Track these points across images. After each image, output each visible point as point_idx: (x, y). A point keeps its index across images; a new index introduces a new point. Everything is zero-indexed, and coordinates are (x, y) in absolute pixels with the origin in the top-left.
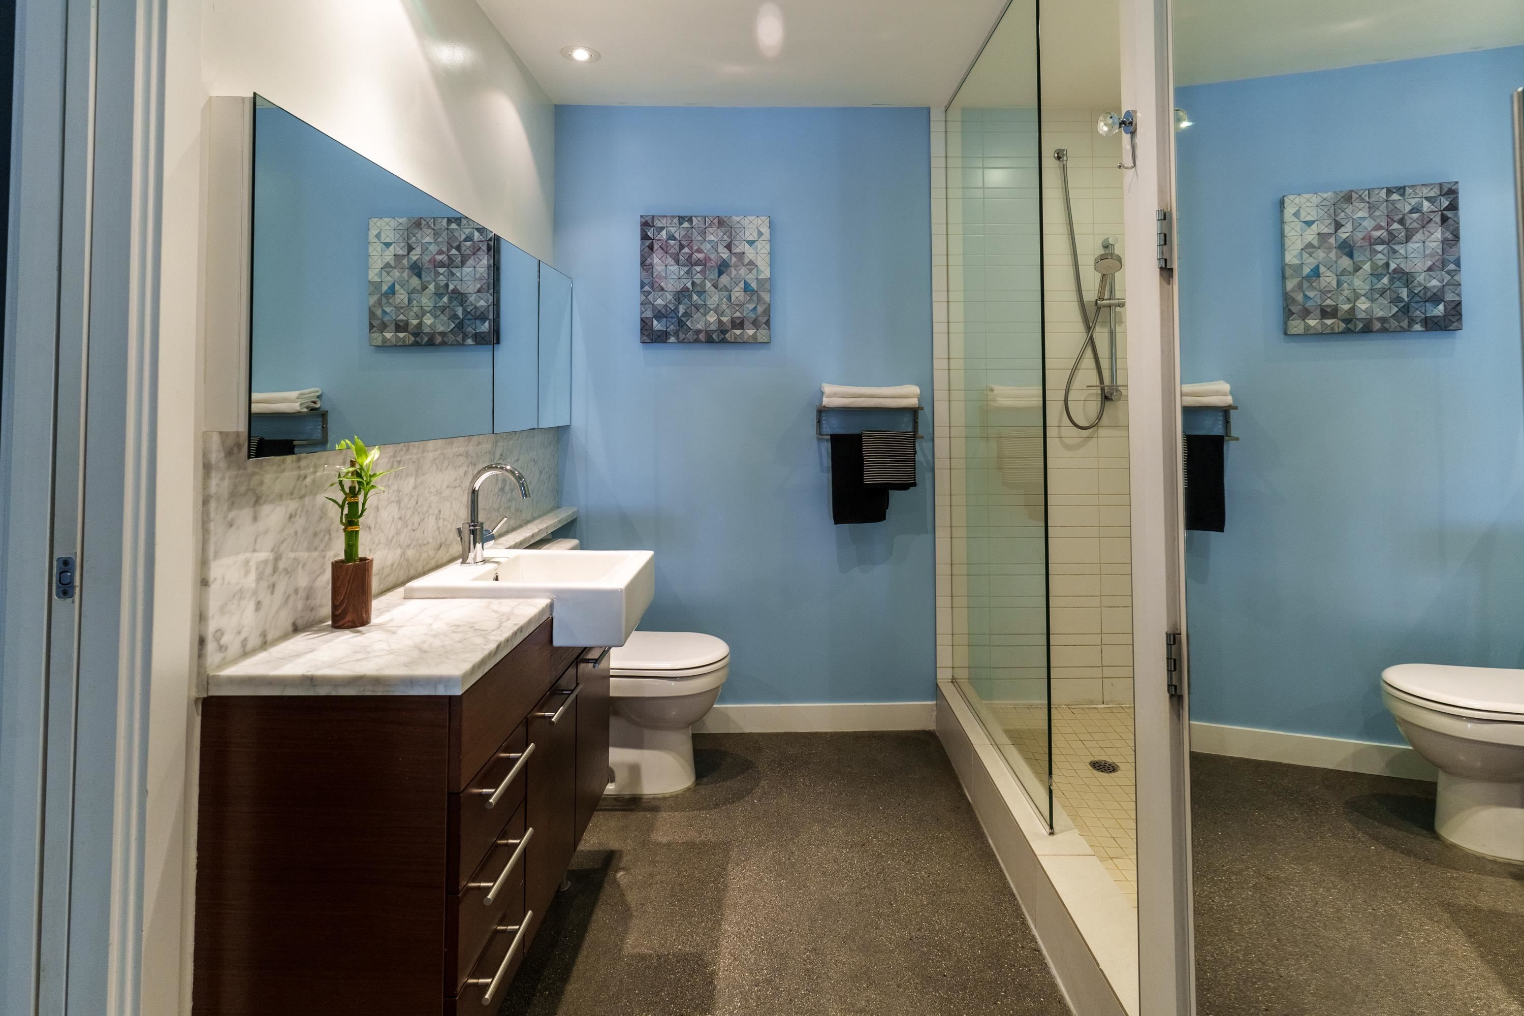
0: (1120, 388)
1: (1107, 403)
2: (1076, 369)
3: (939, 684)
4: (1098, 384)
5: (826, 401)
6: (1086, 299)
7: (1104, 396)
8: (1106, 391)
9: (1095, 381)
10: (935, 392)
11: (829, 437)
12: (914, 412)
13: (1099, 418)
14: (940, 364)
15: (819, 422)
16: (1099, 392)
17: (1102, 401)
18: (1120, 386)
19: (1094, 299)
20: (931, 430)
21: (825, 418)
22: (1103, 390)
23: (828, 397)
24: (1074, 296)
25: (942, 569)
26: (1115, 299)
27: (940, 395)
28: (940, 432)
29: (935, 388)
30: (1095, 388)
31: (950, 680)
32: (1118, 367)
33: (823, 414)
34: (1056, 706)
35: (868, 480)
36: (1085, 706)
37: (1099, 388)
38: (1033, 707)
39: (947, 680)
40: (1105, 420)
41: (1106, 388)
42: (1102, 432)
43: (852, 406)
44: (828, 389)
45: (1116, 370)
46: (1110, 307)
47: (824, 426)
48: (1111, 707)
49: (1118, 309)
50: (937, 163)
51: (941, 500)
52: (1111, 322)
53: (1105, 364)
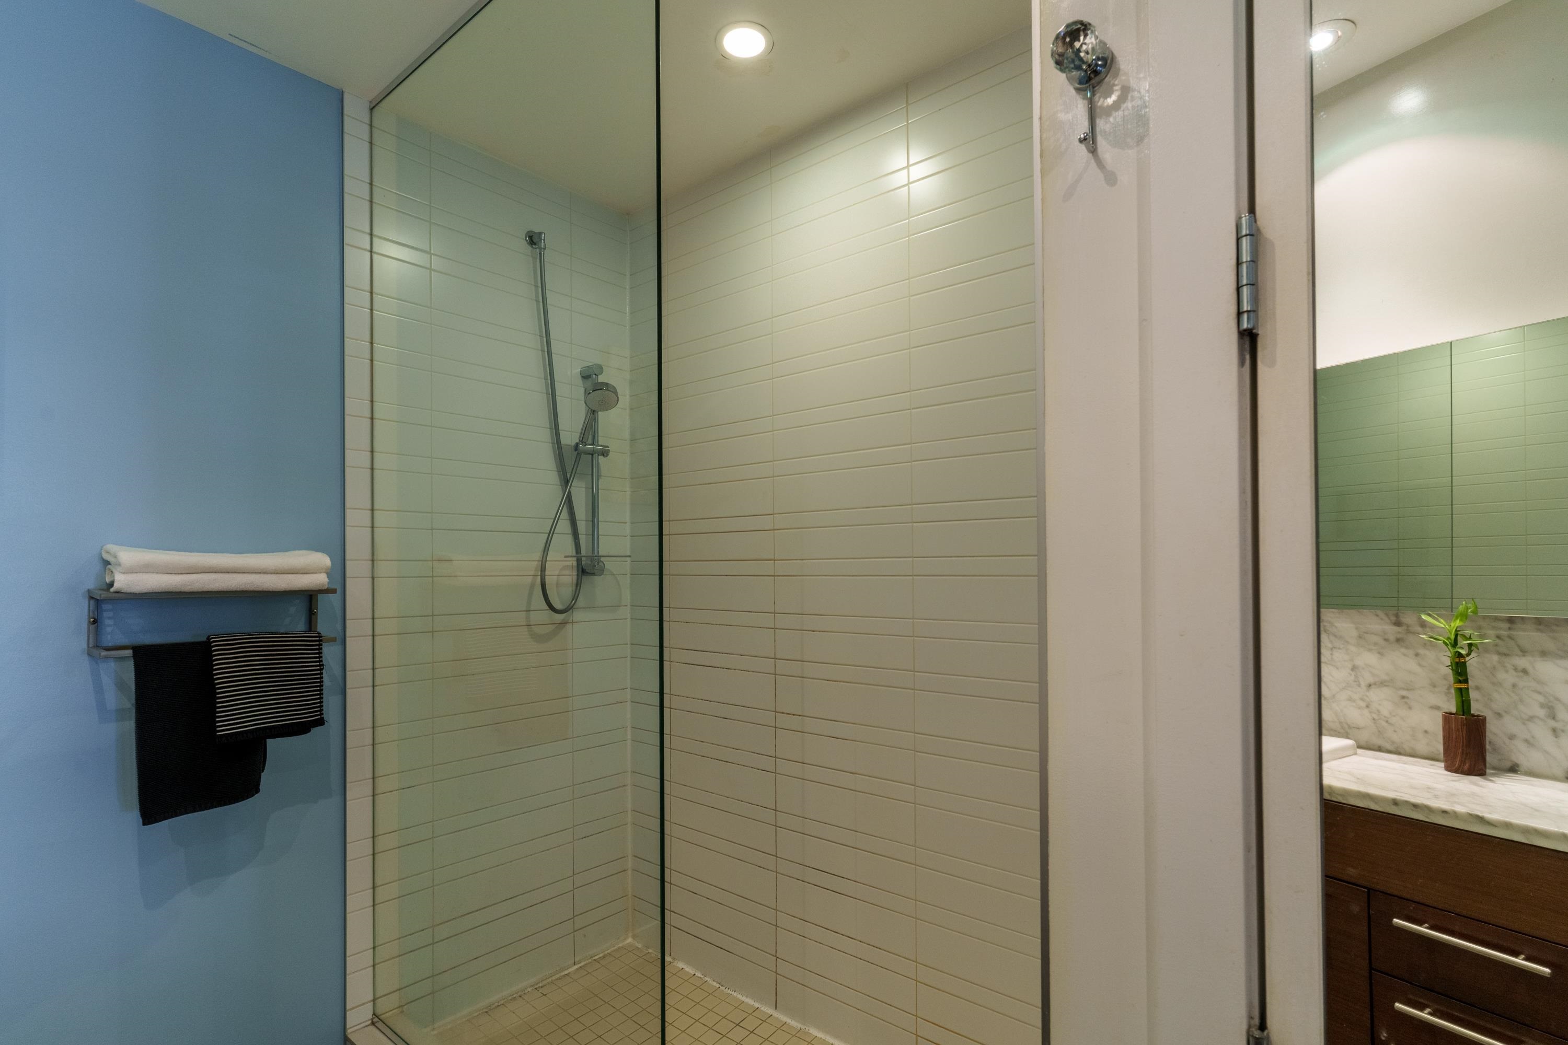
0: (602, 559)
1: (585, 578)
2: (553, 533)
3: (349, 1036)
4: (574, 553)
5: (122, 581)
6: (564, 441)
7: (580, 570)
8: (583, 563)
9: (571, 550)
10: (348, 563)
11: (129, 653)
12: (310, 597)
13: (575, 597)
14: (357, 518)
15: (95, 622)
16: (575, 563)
17: (578, 575)
18: (603, 556)
19: (573, 443)
20: (339, 627)
21: (111, 614)
22: (579, 561)
23: (131, 571)
24: (545, 435)
25: (358, 848)
26: (598, 445)
27: (357, 569)
28: (357, 628)
29: (347, 557)
30: (571, 559)
31: (370, 1022)
32: (600, 533)
33: (105, 606)
34: (519, 994)
35: (225, 727)
36: (554, 978)
37: (575, 559)
38: (493, 1006)
39: (364, 1025)
40: (581, 602)
41: (583, 559)
42: (577, 615)
43: (188, 589)
44: (127, 556)
45: (598, 537)
46: (592, 455)
47: (109, 629)
48: (583, 966)
49: (601, 458)
50: (355, 188)
51: (357, 737)
52: (592, 475)
53: (582, 527)
